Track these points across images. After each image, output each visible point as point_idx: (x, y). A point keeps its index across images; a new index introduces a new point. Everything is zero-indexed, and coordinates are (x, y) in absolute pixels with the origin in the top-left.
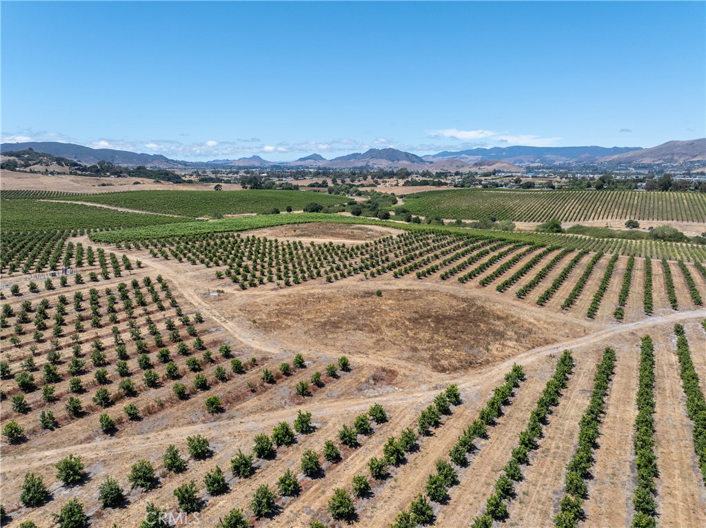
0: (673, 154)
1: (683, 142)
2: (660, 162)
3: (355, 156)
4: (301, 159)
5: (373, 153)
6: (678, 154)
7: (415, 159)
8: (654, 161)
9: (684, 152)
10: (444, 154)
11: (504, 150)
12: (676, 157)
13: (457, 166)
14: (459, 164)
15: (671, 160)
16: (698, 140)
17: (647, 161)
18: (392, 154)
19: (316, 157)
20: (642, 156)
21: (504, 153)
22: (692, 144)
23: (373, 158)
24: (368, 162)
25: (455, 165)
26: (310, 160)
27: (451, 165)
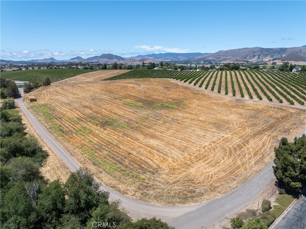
0: (220, 56)
1: (225, 51)
2: (215, 59)
3: (96, 57)
4: (72, 59)
5: (104, 56)
6: (221, 55)
7: (120, 58)
8: (213, 59)
9: (224, 55)
11: (163, 54)
12: (221, 57)
14: (134, 60)
15: (219, 58)
16: (229, 50)
17: (210, 58)
18: (110, 56)
19: (78, 58)
20: (209, 57)
22: (227, 52)
23: (102, 58)
24: (99, 60)
25: (132, 61)
26: (76, 59)
27: (130, 61)
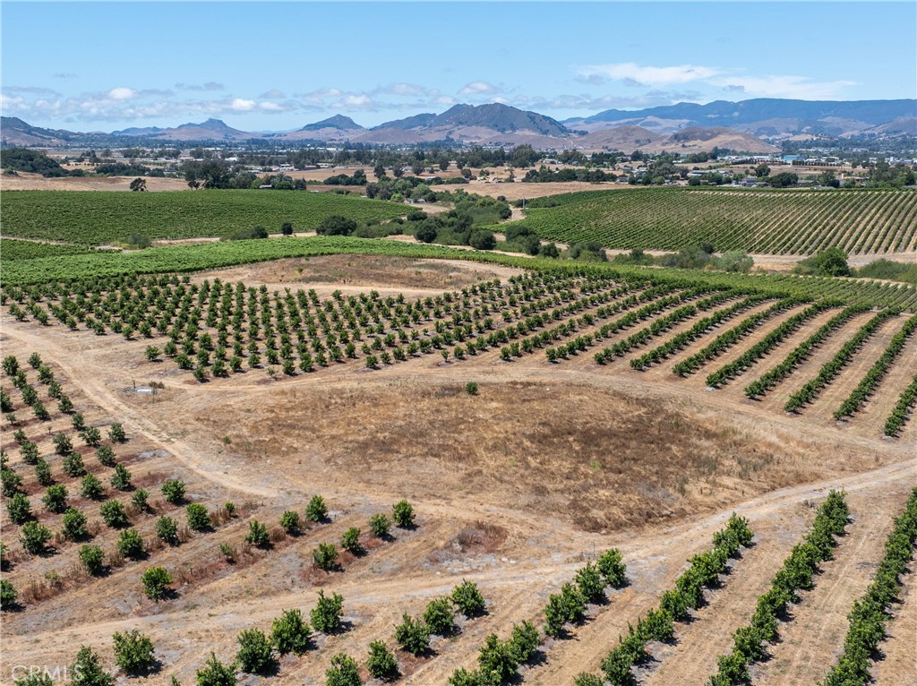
4: (309, 127)
5: (461, 114)
7: (549, 127)
10: (610, 115)
11: (735, 106)
13: (637, 141)
14: (642, 137)
18: (500, 116)
19: (341, 122)
21: (736, 114)
23: (461, 123)
24: (450, 133)
25: (633, 138)
26: (328, 129)
27: (625, 139)
